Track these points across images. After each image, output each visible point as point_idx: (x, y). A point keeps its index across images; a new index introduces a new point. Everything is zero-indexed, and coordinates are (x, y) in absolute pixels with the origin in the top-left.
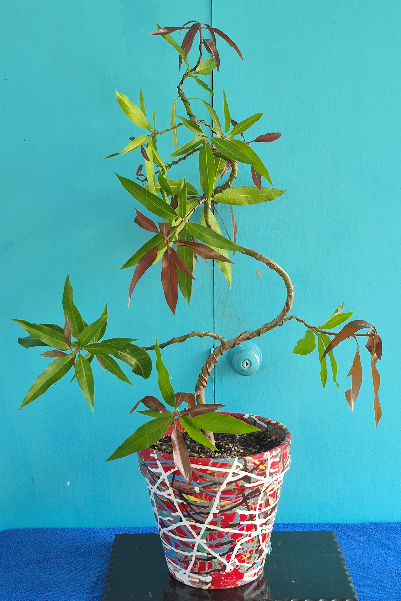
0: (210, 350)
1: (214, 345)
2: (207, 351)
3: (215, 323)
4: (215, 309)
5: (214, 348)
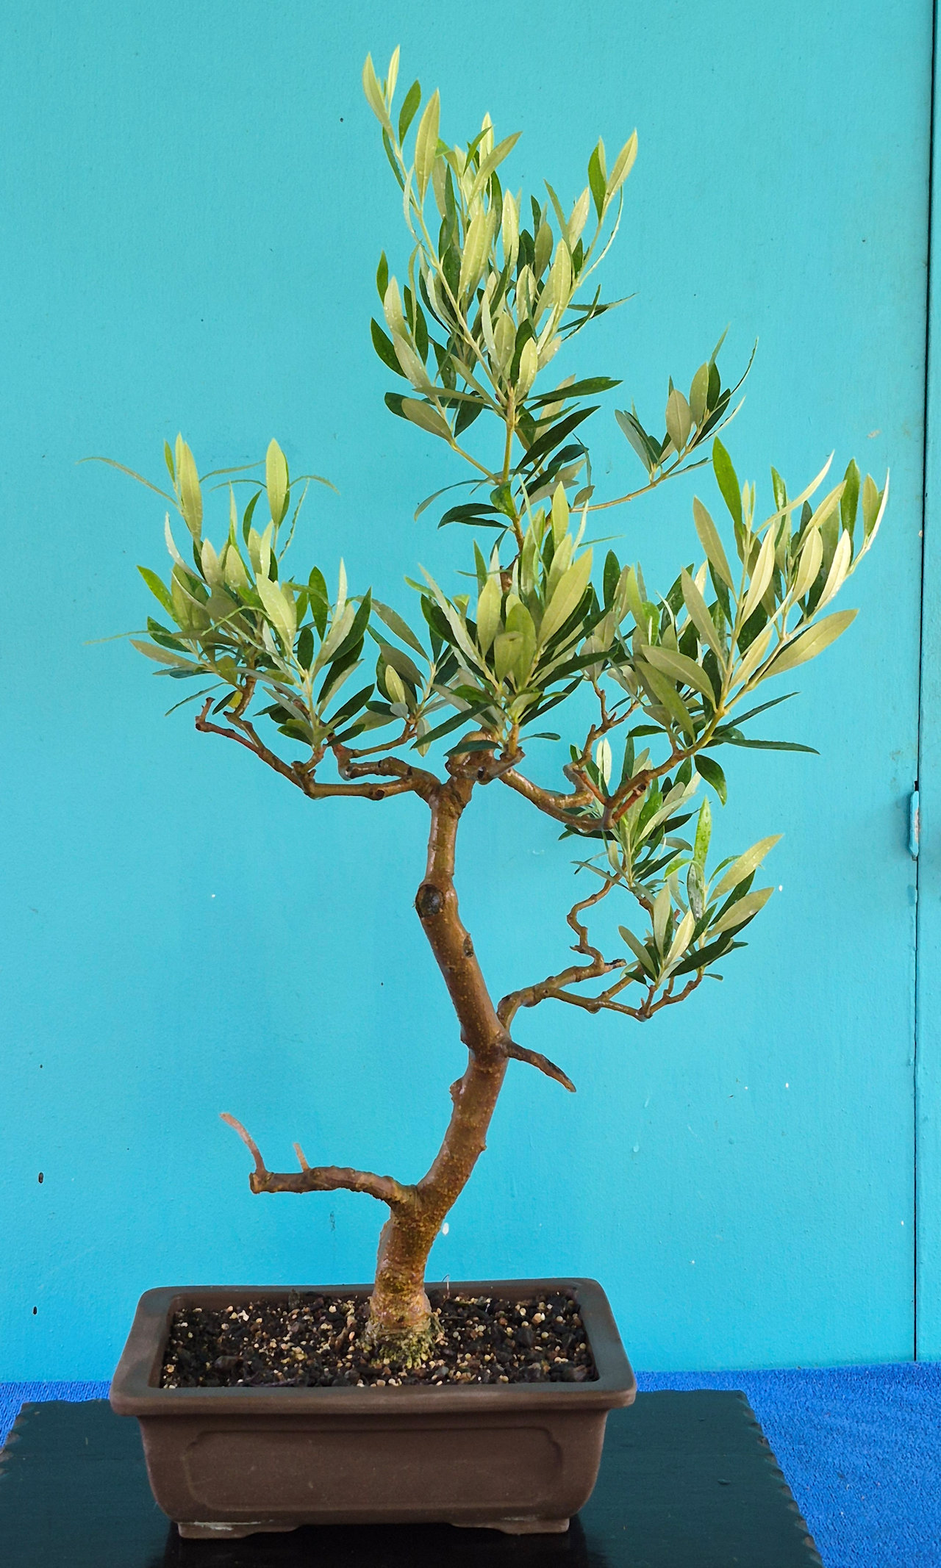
0: (909, 797)
1: (917, 783)
2: (897, 803)
3: (924, 711)
4: (924, 667)
5: (917, 792)
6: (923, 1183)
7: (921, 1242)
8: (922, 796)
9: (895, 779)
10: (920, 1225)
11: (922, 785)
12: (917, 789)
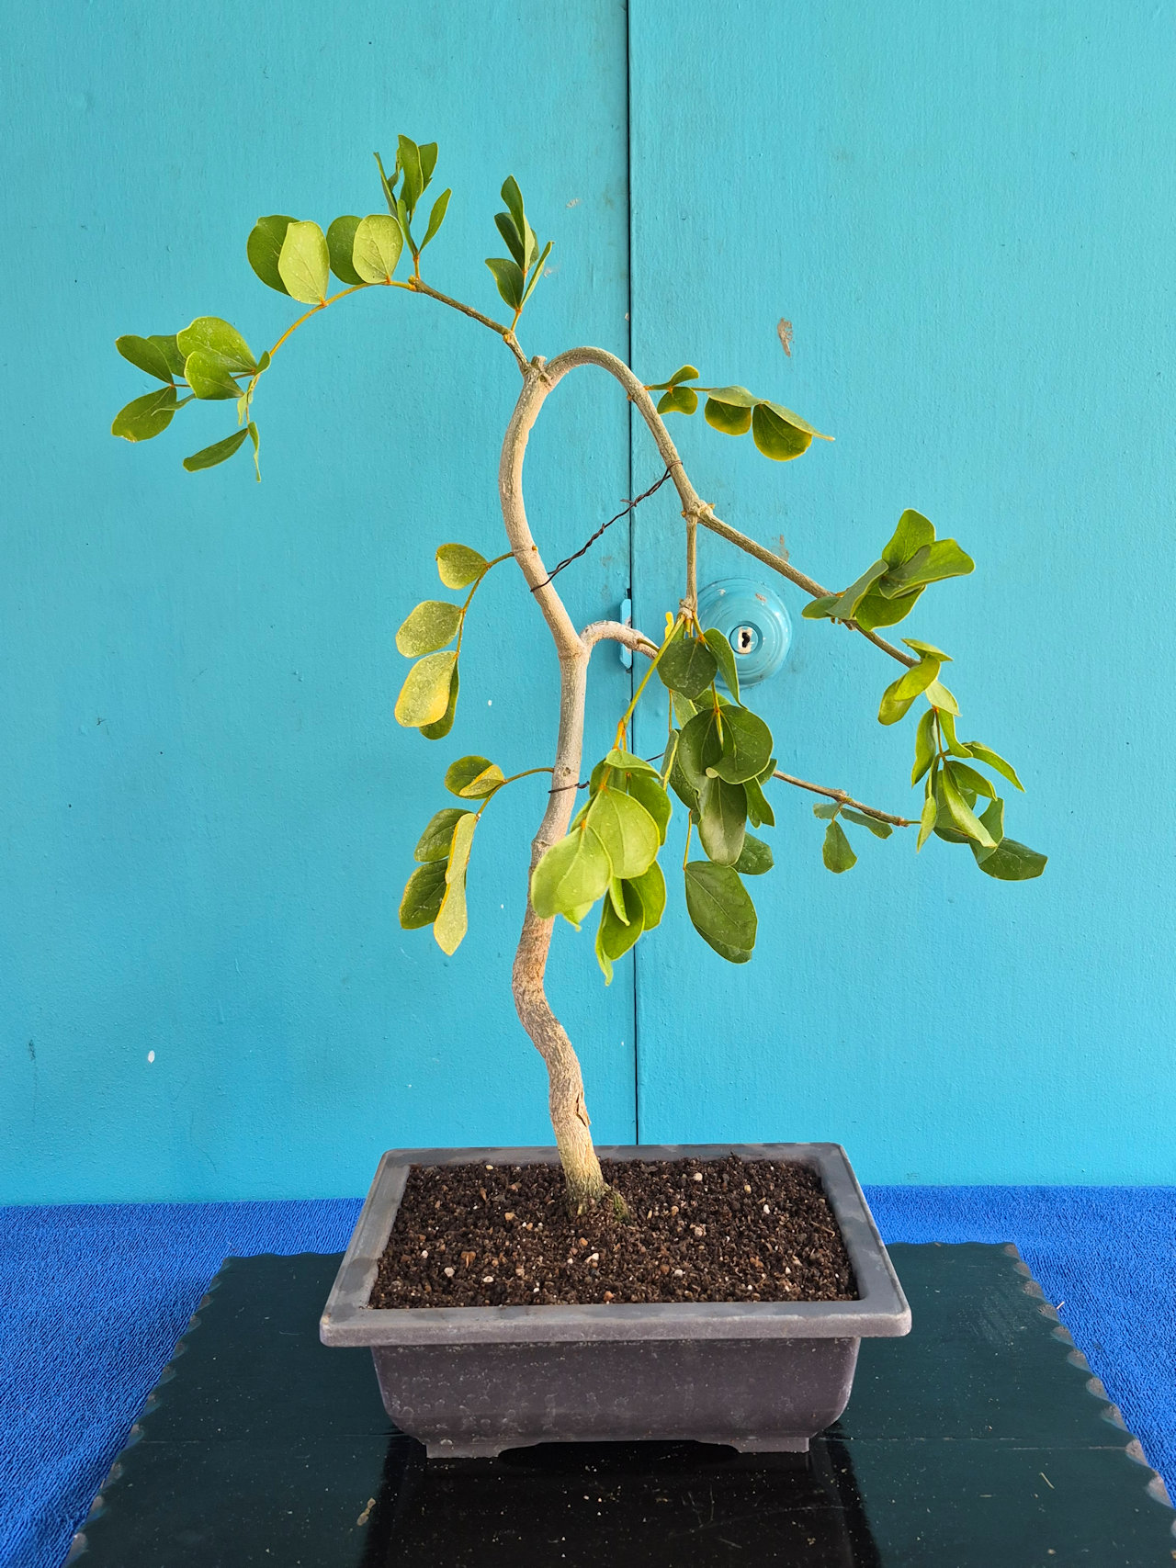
0: (618, 606)
1: (629, 591)
2: (608, 612)
5: (629, 600)
6: (642, 1004)
7: (641, 1063)
8: (636, 605)
9: (606, 586)
10: (640, 1045)
11: (636, 594)
12: (630, 594)
